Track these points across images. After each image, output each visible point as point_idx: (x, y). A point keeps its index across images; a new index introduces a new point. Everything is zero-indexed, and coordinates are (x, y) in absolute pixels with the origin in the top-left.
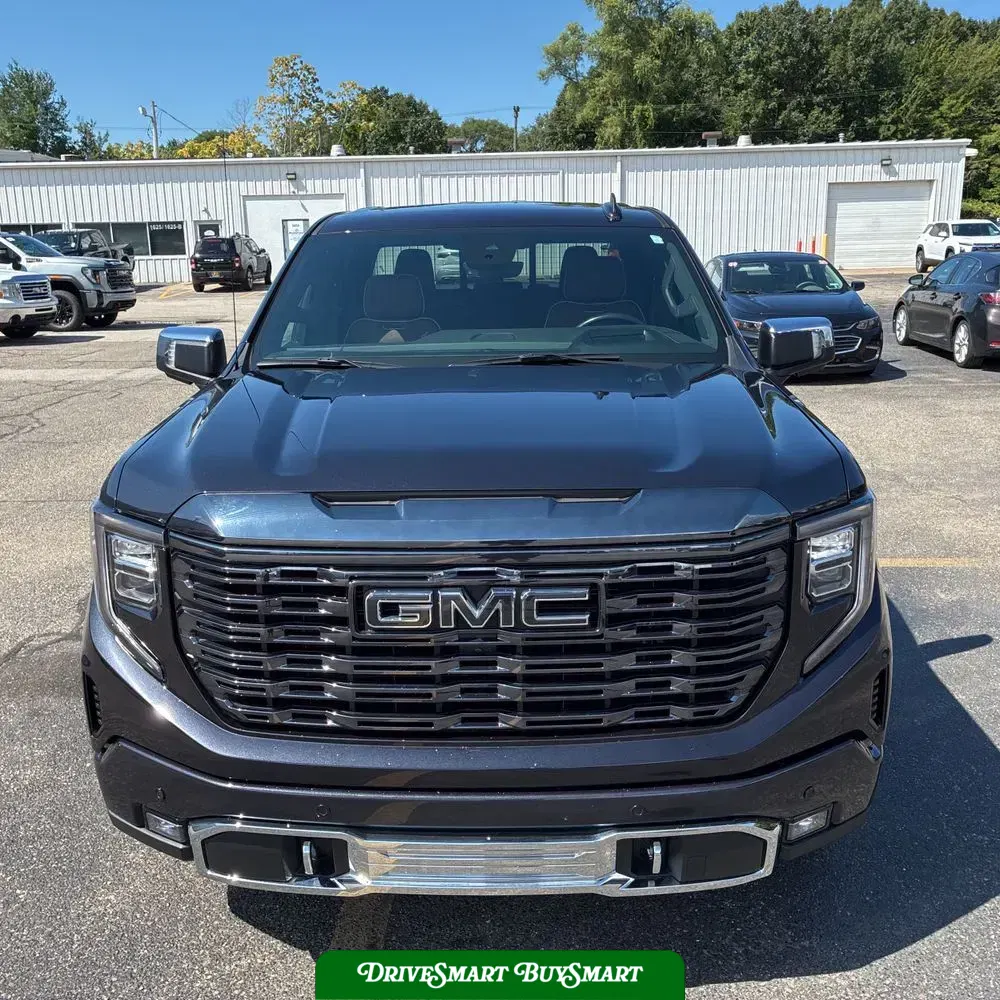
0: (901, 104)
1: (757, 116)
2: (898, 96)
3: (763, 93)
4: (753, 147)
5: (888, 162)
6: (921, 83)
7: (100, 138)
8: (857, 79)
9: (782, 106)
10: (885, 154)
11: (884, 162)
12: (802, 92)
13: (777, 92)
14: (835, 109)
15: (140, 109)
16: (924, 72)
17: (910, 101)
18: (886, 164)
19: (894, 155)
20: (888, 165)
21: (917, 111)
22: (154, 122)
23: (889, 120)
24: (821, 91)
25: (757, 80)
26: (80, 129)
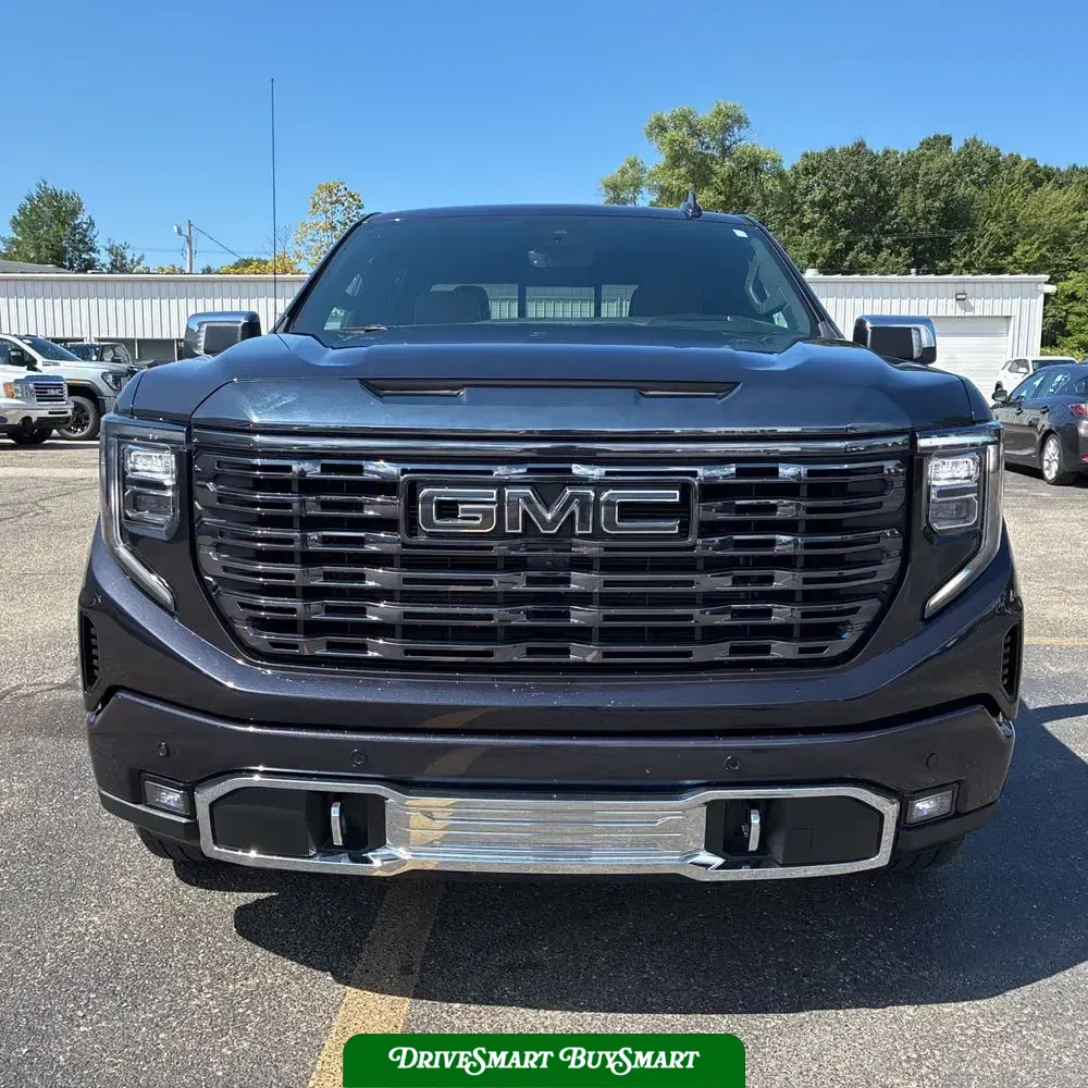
0: (972, 248)
1: (824, 256)
2: (970, 241)
3: (828, 232)
4: (821, 276)
5: (964, 296)
6: (993, 227)
7: (132, 261)
8: (927, 221)
9: (849, 246)
10: (960, 288)
11: (959, 297)
12: (870, 233)
13: (844, 233)
14: (905, 251)
15: (175, 228)
16: (996, 217)
17: (983, 246)
18: (961, 299)
19: (969, 289)
20: (963, 299)
21: (990, 256)
22: (189, 242)
23: (961, 264)
24: (890, 233)
25: (823, 220)
26: (110, 251)
